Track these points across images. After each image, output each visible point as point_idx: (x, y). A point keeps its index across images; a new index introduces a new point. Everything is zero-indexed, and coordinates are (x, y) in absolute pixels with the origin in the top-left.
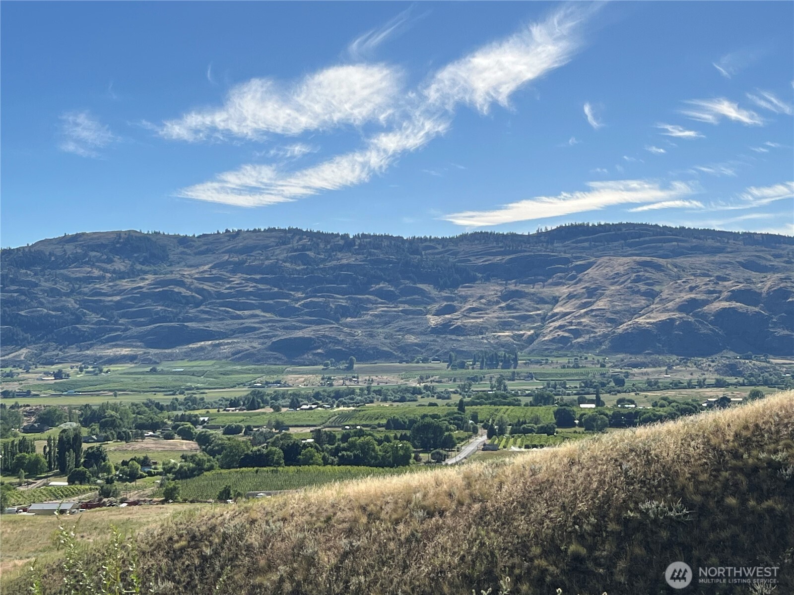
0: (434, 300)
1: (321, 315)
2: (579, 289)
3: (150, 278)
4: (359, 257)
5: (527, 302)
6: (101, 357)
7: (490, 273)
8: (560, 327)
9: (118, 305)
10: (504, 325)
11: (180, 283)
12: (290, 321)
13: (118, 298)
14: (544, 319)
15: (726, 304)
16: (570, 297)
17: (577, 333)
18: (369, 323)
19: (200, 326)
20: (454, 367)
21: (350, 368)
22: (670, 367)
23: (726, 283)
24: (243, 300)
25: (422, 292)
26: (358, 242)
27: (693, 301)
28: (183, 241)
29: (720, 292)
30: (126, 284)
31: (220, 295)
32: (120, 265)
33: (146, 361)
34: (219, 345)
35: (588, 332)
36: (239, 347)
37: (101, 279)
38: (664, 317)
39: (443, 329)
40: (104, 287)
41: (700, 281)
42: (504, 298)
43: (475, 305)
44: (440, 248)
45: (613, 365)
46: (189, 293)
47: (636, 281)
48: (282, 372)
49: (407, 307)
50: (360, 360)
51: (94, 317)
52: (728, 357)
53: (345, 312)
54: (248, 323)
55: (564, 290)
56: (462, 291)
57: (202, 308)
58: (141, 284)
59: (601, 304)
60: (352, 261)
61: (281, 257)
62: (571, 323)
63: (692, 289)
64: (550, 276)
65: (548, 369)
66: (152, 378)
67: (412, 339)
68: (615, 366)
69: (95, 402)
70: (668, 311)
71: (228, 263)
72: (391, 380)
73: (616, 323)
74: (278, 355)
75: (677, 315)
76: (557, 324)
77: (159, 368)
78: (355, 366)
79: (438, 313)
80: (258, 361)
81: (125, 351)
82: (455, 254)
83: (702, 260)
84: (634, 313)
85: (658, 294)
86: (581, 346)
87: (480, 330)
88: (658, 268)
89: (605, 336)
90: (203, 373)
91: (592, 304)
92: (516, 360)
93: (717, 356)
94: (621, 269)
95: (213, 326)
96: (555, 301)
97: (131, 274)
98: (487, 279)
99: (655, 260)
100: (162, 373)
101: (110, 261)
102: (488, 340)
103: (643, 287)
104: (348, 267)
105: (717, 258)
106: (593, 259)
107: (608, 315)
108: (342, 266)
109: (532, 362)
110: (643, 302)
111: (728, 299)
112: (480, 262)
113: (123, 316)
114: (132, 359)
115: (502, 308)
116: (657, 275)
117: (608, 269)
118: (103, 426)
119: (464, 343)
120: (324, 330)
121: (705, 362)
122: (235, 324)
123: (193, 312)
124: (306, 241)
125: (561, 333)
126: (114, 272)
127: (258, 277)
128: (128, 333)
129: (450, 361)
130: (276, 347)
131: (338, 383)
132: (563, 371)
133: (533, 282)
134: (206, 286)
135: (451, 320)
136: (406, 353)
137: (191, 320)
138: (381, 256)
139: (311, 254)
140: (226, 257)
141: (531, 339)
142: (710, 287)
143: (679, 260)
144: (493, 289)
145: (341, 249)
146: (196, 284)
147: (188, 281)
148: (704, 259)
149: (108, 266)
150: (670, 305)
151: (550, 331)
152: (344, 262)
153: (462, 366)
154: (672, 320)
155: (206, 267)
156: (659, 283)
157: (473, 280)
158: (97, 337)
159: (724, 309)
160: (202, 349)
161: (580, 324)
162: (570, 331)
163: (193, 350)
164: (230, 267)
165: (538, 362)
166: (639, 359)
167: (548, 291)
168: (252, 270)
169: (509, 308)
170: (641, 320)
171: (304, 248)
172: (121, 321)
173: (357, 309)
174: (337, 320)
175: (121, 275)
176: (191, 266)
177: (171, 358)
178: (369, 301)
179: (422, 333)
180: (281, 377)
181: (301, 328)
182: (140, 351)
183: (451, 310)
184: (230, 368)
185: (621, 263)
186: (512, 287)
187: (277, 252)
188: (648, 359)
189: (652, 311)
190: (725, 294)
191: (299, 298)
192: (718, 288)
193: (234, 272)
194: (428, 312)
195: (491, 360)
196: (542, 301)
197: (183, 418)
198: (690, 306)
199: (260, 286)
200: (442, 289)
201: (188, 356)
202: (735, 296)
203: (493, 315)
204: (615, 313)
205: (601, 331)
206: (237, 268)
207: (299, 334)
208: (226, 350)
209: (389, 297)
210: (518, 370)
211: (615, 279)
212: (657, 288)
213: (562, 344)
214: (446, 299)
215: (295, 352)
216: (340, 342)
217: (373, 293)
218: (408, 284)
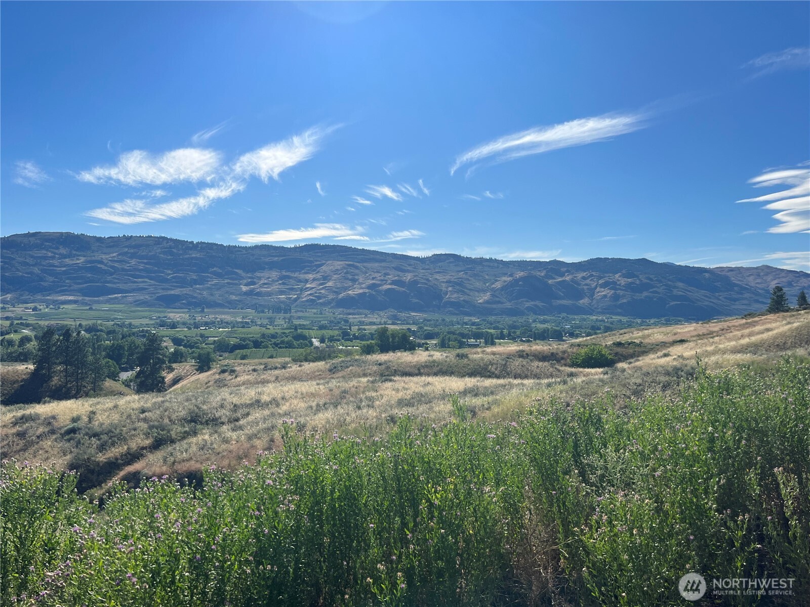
0: (242, 278)
1: (183, 283)
2: (318, 276)
3: (82, 259)
4: (201, 253)
5: (292, 281)
6: (57, 301)
7: (272, 266)
8: (310, 294)
9: (65, 273)
10: (282, 293)
11: (101, 262)
12: (166, 286)
13: (65, 269)
14: (301, 290)
15: (390, 287)
16: (314, 280)
17: (319, 298)
18: (208, 288)
19: (114, 286)
20: (259, 312)
21: (202, 311)
22: (366, 315)
23: (389, 277)
24: (138, 273)
25: (236, 273)
26: (200, 246)
27: (374, 284)
28: (99, 239)
29: (386, 281)
30: (68, 261)
31: (123, 270)
32: (63, 251)
33: (86, 304)
34: (126, 296)
35: (325, 297)
36: (137, 298)
37: (53, 258)
38: (361, 291)
39: (250, 293)
40: (56, 262)
41: (377, 275)
42: (281, 278)
43: (266, 281)
44: (244, 252)
45: (339, 314)
46: (106, 268)
47: (346, 273)
48: (165, 312)
49: (229, 281)
50: (207, 307)
51: (51, 279)
52: (392, 312)
53: (195, 282)
54: (141, 285)
55: (311, 276)
56: (258, 274)
57: (114, 276)
58: (78, 262)
59: (330, 284)
60: (198, 255)
61: (158, 251)
62: (316, 293)
63: (373, 279)
64: (303, 269)
65: (307, 314)
66: (92, 313)
67: (234, 297)
68: (340, 314)
70: (363, 288)
71: (127, 253)
72: (228, 318)
73: (338, 293)
74: (161, 303)
75: (367, 291)
76: (309, 293)
77: (94, 308)
78: (205, 310)
79: (246, 285)
80: (149, 306)
81: (71, 298)
82: (253, 255)
83: (376, 265)
84: (346, 289)
85: (357, 280)
86: (321, 304)
87: (269, 294)
88: (357, 268)
89: (333, 299)
90: (120, 311)
91: (325, 283)
92: (290, 310)
93: (387, 311)
94: (339, 267)
95: (121, 286)
96: (306, 281)
97: (69, 256)
98: (271, 269)
99: (355, 264)
100: (96, 310)
101: (58, 248)
102: (274, 299)
103: (350, 277)
104: (196, 258)
105: (383, 264)
106: (324, 262)
107: (334, 289)
108: (192, 258)
109: (298, 311)
110: (350, 284)
111: (390, 284)
112: (267, 260)
113: (68, 278)
114: (75, 302)
115: (280, 284)
116: (357, 271)
117: (332, 267)
119: (261, 300)
120: (186, 291)
121: (382, 313)
122: (134, 286)
123: (109, 278)
124: (171, 243)
125: (311, 297)
126: (60, 254)
127: (145, 261)
128: (72, 288)
129: (256, 309)
130: (159, 298)
131: (198, 318)
132: (315, 316)
133: (294, 272)
134: (116, 265)
135: (254, 289)
136: (232, 305)
137: (108, 282)
138: (214, 254)
139: (174, 250)
140: (127, 250)
141: (296, 300)
142: (382, 278)
143: (365, 264)
144: (274, 274)
145: (191, 249)
146: (110, 263)
147: (106, 261)
148: (377, 265)
149: (57, 251)
150: (363, 286)
151: (306, 295)
152: (194, 256)
153: (263, 312)
154: (365, 293)
155: (114, 254)
156: (357, 275)
157: (264, 269)
158: (51, 290)
159: (389, 289)
160: (116, 298)
161: (320, 293)
162: (316, 296)
163: (111, 299)
164: (129, 255)
165: (302, 311)
166: (351, 311)
167: (302, 276)
168: (142, 257)
169: (284, 284)
170: (350, 292)
171: (170, 247)
172: (67, 281)
173: (202, 281)
174: (192, 287)
175: (63, 256)
176: (105, 253)
177: (98, 302)
178: (208, 277)
179: (240, 295)
180: (166, 314)
181: (172, 289)
182: (80, 298)
183: (254, 283)
184: (133, 309)
185: (338, 264)
186: (284, 273)
187: (155, 248)
188: (356, 311)
189: (355, 288)
190: (389, 281)
191: (169, 274)
192: (385, 279)
193: (131, 258)
194: (241, 284)
195: (277, 309)
196: (300, 281)
198: (372, 287)
199: (147, 266)
200: (248, 273)
201: (108, 301)
202: (393, 283)
203: (275, 287)
204: (337, 288)
205: (331, 297)
206: (133, 256)
207: (172, 292)
208: (130, 299)
209: (219, 275)
210: (292, 314)
211: (336, 272)
212: (356, 277)
213: (312, 303)
214: (250, 278)
215: (170, 302)
216: (195, 298)
217: (211, 273)
218: (229, 269)
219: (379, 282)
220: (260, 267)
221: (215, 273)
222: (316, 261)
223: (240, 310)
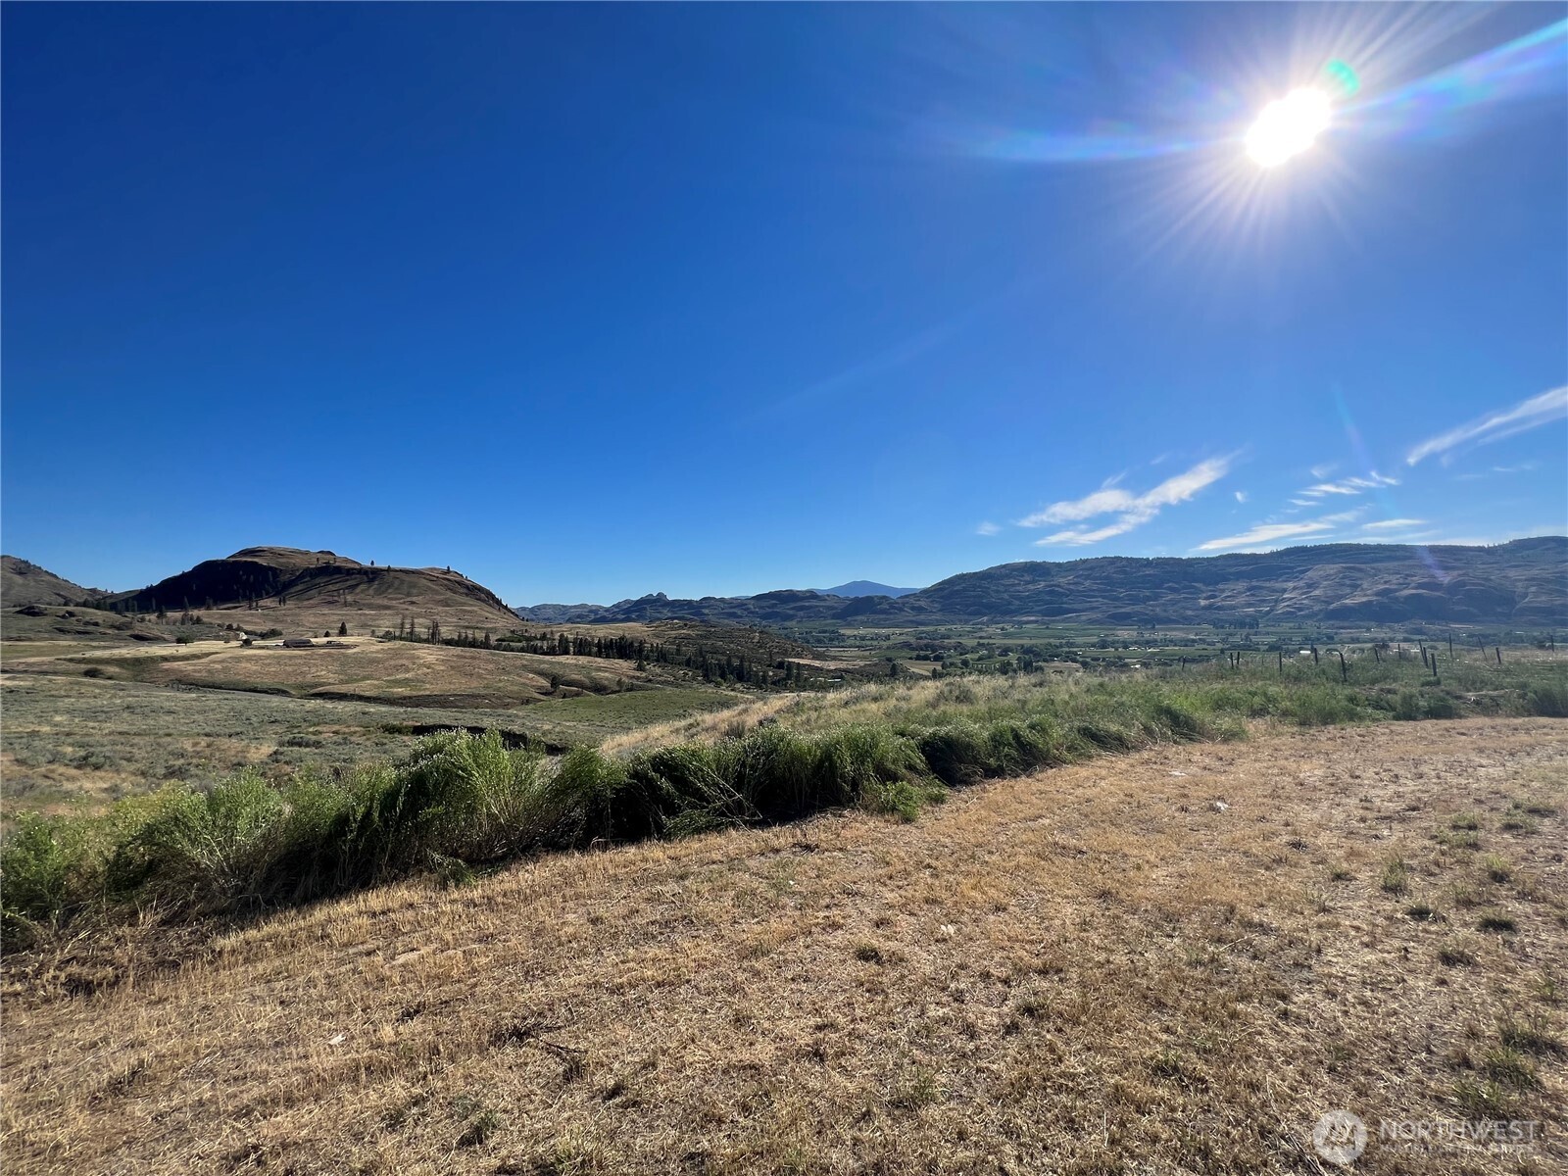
0: (1203, 592)
1: (1135, 600)
2: (1301, 584)
3: (1043, 584)
4: (1156, 570)
5: (1264, 592)
6: (1021, 621)
7: (1239, 576)
8: (1288, 606)
9: (1028, 597)
10: (1250, 605)
11: (1059, 586)
12: (1118, 604)
13: (1028, 593)
14: (1276, 601)
15: (1414, 591)
16: (1295, 588)
17: (1300, 609)
18: (1163, 604)
19: (1069, 606)
20: (1217, 628)
21: (1153, 628)
23: (1414, 578)
24: (1092, 593)
25: (1194, 587)
26: (1155, 562)
27: (1386, 589)
28: (1059, 565)
29: (1409, 584)
30: (1031, 587)
31: (1079, 591)
32: (1027, 578)
33: (1044, 624)
34: (1079, 616)
35: (1308, 609)
36: (1090, 617)
37: (1019, 584)
38: (1364, 599)
39: (1209, 607)
40: (1021, 588)
41: (1392, 577)
42: (1249, 590)
43: (1230, 594)
44: (1206, 563)
45: (1326, 628)
46: (1063, 591)
47: (1342, 578)
48: (1114, 629)
49: (1186, 595)
50: (1159, 624)
51: (1017, 603)
52: (1414, 623)
53: (1149, 599)
54: (1094, 605)
55: (1291, 585)
56: (1221, 586)
57: (1070, 598)
58: (1039, 587)
59: (1317, 592)
60: (1152, 572)
61: (1111, 571)
62: (1296, 604)
63: (1386, 582)
64: (1281, 575)
65: (1279, 630)
66: (1047, 631)
67: (1190, 613)
68: (1328, 628)
69: (1026, 642)
70: (1368, 596)
71: (1082, 575)
72: (1178, 635)
73: (1328, 603)
74: (1112, 621)
75: (1375, 598)
76: (1286, 604)
77: (1050, 627)
78: (1157, 627)
79: (1205, 599)
80: (1101, 624)
81: (1033, 618)
82: (1216, 566)
83: (1391, 565)
84: (1342, 597)
85: (1360, 586)
86: (1303, 616)
87: (1233, 608)
88: (1360, 570)
89: (1321, 610)
90: (1072, 630)
91: (1310, 592)
92: (1257, 625)
93: (1405, 623)
94: (1332, 572)
95: (1076, 606)
96: (1284, 591)
97: (1033, 582)
98: (1238, 580)
99: (1357, 565)
100: (1052, 629)
101: (1023, 576)
102: (1238, 613)
103: (1348, 582)
104: (1150, 575)
105: (1407, 563)
106: (1311, 566)
107: (1323, 599)
109: (1269, 626)
110: (1348, 591)
111: (1416, 588)
112: (1233, 570)
113: (1031, 602)
114: (1036, 622)
115: (1248, 596)
116: (1358, 575)
117: (1322, 572)
118: (1034, 655)
119: (1222, 615)
120: (1137, 608)
122: (1088, 605)
123: (1065, 599)
124: (1124, 563)
125: (1289, 609)
126: (1025, 581)
127: (1099, 582)
128: (1034, 610)
129: (1215, 625)
130: (1109, 617)
131: (1147, 636)
133: (1269, 580)
134: (1071, 587)
135: (1214, 602)
136: (1187, 620)
137: (1066, 603)
138: (1170, 569)
139: (1128, 569)
140: (1081, 572)
141: (1268, 613)
142: (1401, 581)
143: (1375, 565)
144: (1241, 585)
145: (1145, 566)
146: (1066, 586)
147: (1062, 584)
148: (1396, 563)
149: (1022, 579)
150: (1369, 592)
151: (1281, 608)
152: (1147, 572)
153: (1222, 627)
154: (1370, 602)
155: (1071, 578)
156: (1360, 579)
157: (1228, 580)
158: (1018, 612)
159: (1412, 594)
160: (1071, 617)
161: (1302, 604)
162: (1295, 608)
163: (1066, 618)
164: (1084, 577)
165: (1273, 626)
166: (1346, 624)
167: (1278, 585)
168: (1096, 578)
169: (1252, 595)
170: (1347, 601)
171: (1124, 566)
172: (1030, 604)
173: (1156, 597)
174: (1145, 603)
175: (1028, 583)
176: (1063, 577)
177: (1054, 621)
178: (1163, 593)
179: (1197, 610)
180: (1116, 632)
181: (1124, 607)
182: (1040, 618)
183: (1215, 597)
184: (1087, 627)
185: (1332, 569)
186: (1254, 583)
187: (1109, 568)
189: (1355, 596)
190: (1413, 585)
191: (1122, 593)
192: (1407, 581)
193: (1086, 580)
194: (1199, 598)
195: (1242, 624)
196: (1275, 591)
197: (1069, 652)
198: (1385, 593)
199: (1101, 586)
200: (1209, 585)
201: (1063, 621)
202: (1420, 586)
203: (1242, 599)
204: (1328, 597)
205: (1316, 608)
206: (1087, 577)
207: (1123, 610)
208: (1084, 618)
209: (1173, 590)
210: (1259, 630)
211: (1327, 577)
212: (1359, 582)
213: (1289, 616)
214: (1211, 591)
215: (1121, 619)
216: (1147, 614)
217: (1165, 589)
218: (1187, 583)
219: (1393, 587)
220: (1225, 579)
221: (1170, 588)
222: (1299, 566)
223: (1196, 626)
